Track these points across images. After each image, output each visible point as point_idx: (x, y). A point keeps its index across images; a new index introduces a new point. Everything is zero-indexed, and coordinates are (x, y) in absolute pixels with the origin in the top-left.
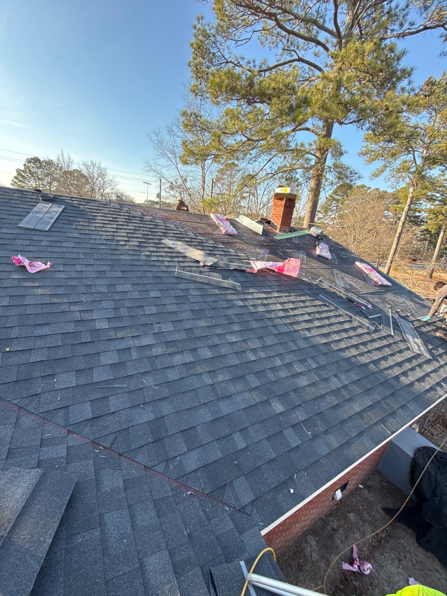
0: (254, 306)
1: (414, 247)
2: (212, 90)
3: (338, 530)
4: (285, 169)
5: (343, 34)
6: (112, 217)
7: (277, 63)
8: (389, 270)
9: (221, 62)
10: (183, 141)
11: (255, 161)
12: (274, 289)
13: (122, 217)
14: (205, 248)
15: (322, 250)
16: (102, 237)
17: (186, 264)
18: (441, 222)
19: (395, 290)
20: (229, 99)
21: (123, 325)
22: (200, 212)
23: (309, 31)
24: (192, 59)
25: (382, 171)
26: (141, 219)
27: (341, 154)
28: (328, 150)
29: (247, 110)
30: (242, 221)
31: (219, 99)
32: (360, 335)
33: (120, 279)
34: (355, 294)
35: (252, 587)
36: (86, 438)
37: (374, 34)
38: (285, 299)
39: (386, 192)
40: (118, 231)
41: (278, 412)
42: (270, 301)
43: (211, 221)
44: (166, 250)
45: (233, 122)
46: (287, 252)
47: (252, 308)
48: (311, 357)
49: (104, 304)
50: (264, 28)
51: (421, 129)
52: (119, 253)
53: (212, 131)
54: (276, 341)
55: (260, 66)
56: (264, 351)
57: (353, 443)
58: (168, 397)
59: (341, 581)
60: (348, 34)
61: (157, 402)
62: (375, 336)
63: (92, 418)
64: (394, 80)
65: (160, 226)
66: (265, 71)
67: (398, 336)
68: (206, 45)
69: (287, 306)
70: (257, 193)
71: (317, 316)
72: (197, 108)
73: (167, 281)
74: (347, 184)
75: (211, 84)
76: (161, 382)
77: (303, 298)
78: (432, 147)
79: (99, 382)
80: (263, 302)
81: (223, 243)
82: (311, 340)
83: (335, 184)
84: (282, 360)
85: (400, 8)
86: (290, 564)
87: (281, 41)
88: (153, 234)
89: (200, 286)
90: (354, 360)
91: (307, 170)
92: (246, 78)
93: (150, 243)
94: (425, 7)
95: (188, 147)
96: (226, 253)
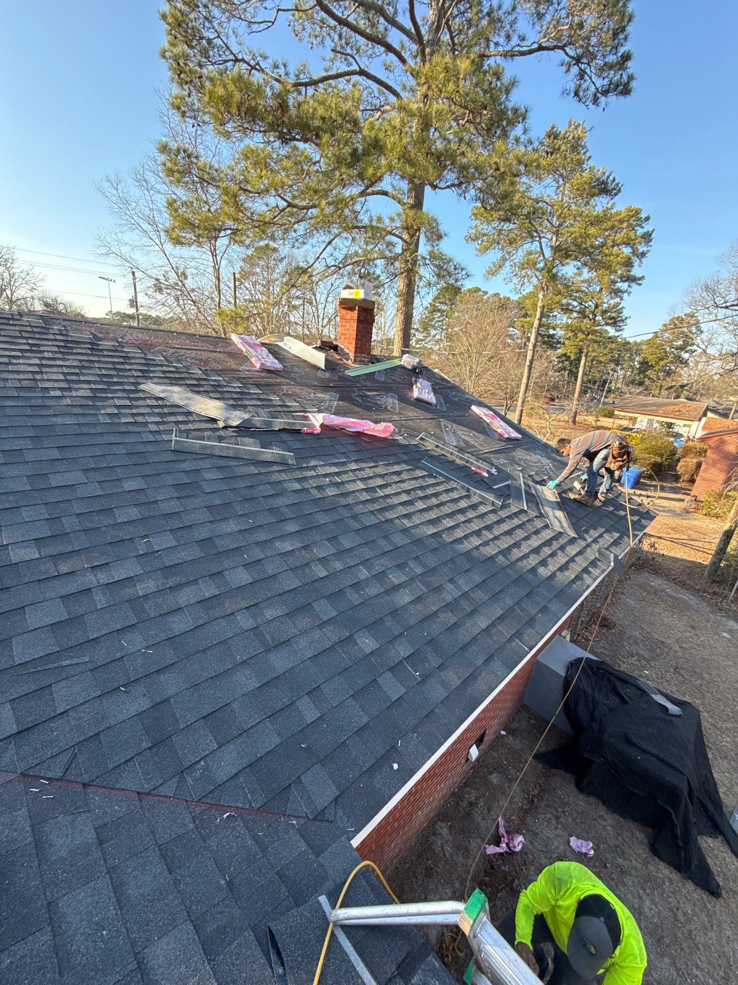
0: (319, 488)
1: (550, 381)
2: (212, 110)
3: (477, 803)
4: (357, 259)
5: (426, 38)
6: (28, 344)
7: (324, 74)
8: (521, 416)
9: (224, 57)
10: (168, 200)
11: (304, 243)
12: (350, 458)
13: (50, 343)
14: (226, 396)
15: (421, 390)
16: (9, 384)
17: (191, 426)
18: (581, 343)
19: (526, 443)
20: (247, 128)
21: (70, 549)
22: (217, 333)
23: (373, 25)
24: (167, 45)
25: (500, 267)
26: (94, 345)
27: (440, 237)
28: (419, 230)
29: (283, 152)
30: (290, 347)
31: (229, 127)
32: (482, 516)
33: (56, 463)
34: (473, 455)
35: (340, 929)
36: (6, 771)
37: (471, 47)
38: (369, 473)
39: (508, 299)
40: (44, 370)
41: (368, 651)
42: (345, 478)
43: (233, 347)
44: (149, 402)
45: (259, 170)
46: (368, 396)
47: (316, 492)
48: (414, 558)
49: (25, 514)
50: (296, 7)
51: (547, 203)
52: (51, 412)
53: (220, 184)
54: (358, 540)
55: (297, 76)
56: (339, 560)
57: (480, 674)
58: (174, 664)
59: (486, 872)
60: (433, 40)
61: (155, 675)
62: (503, 514)
63: (18, 733)
64: (504, 123)
65: (134, 358)
66: (306, 85)
67: (533, 511)
68: (192, 21)
69: (372, 483)
70: (316, 299)
71: (420, 493)
72: (189, 141)
73: (156, 459)
74: (452, 285)
75: (210, 98)
76: (158, 640)
77: (397, 468)
78: (563, 232)
79: (26, 662)
80: (334, 480)
81: (258, 386)
82: (413, 531)
83: (434, 285)
84: (369, 568)
85: (504, 8)
86: (414, 872)
87: (329, 35)
88: (120, 373)
89: (222, 462)
90: (475, 553)
91: (391, 260)
92: (273, 94)
93: (115, 391)
94: (538, 14)
95: (180, 211)
96: (265, 403)
